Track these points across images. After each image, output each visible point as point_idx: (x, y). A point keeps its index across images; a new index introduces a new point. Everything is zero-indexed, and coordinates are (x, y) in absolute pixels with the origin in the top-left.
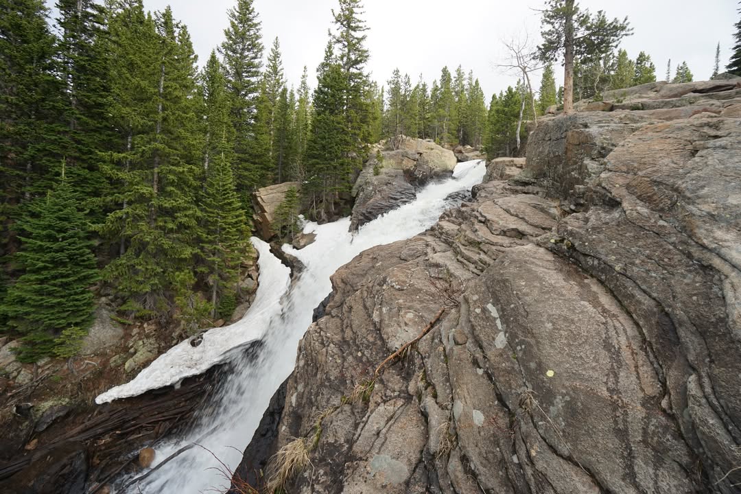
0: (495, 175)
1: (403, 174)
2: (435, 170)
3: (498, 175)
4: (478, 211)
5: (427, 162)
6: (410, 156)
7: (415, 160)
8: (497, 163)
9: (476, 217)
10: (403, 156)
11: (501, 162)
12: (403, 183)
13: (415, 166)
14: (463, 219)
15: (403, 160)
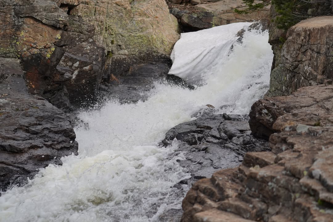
0: (308, 69)
1: (20, 70)
2: (116, 56)
3: (316, 68)
4: (311, 176)
5: (91, 31)
6: (42, 15)
7: (55, 27)
8: (309, 34)
9: (312, 193)
10: (18, 14)
11: (322, 30)
12: (27, 98)
13: (57, 44)
14: (264, 200)
15: (19, 28)
